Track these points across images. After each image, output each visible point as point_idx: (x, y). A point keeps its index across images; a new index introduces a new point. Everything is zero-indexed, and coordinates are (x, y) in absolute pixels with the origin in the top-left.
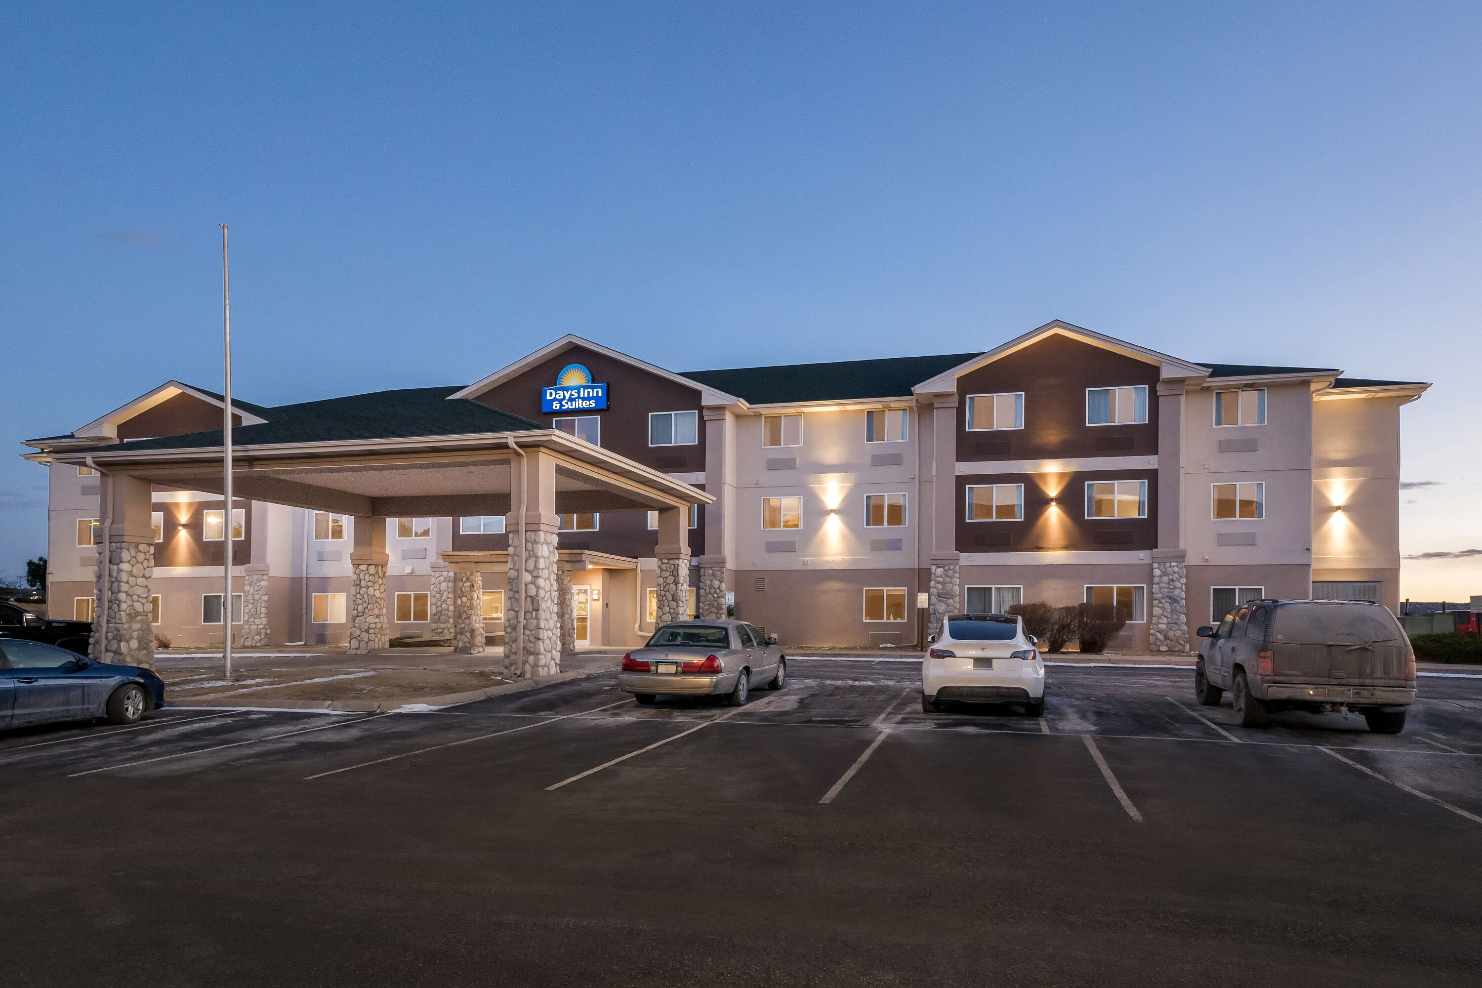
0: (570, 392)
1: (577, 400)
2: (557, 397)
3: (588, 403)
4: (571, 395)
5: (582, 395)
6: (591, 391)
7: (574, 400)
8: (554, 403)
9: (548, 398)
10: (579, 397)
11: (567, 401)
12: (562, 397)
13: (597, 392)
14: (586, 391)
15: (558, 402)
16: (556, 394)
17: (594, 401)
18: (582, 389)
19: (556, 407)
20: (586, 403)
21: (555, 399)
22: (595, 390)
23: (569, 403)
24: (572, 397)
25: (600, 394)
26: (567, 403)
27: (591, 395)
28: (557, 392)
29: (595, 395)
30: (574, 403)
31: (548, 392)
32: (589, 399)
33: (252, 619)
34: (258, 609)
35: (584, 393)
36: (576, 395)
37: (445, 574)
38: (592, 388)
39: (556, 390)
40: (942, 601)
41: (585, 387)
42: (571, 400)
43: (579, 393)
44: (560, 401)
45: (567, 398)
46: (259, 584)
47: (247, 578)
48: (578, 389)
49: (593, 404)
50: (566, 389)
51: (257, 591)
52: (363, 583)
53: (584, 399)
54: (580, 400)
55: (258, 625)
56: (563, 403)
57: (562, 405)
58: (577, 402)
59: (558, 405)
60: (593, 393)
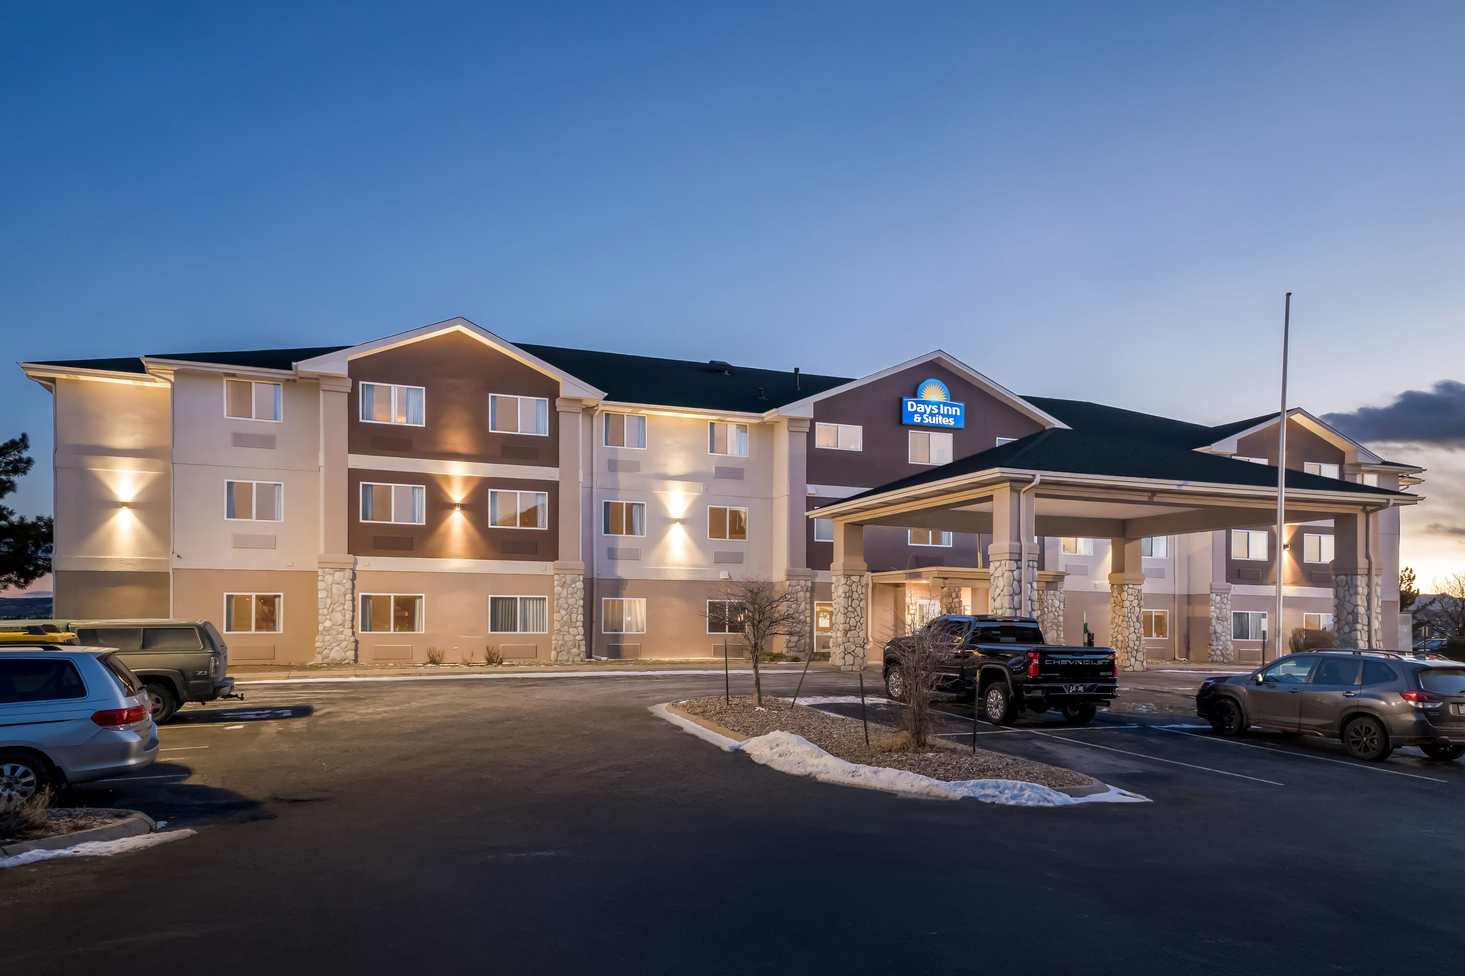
0: (930, 406)
1: (937, 415)
2: (918, 410)
3: (947, 421)
4: (932, 410)
5: (942, 412)
6: (950, 408)
7: (934, 415)
8: (916, 416)
9: (910, 409)
10: (939, 413)
11: (928, 416)
12: (923, 411)
13: (956, 410)
14: (946, 408)
15: (919, 415)
16: (917, 407)
17: (953, 419)
18: (942, 406)
19: (917, 420)
20: (946, 420)
21: (916, 412)
22: (954, 409)
23: (930, 418)
24: (933, 412)
25: (958, 413)
26: (928, 417)
27: (950, 413)
28: (918, 405)
29: (954, 413)
30: (934, 418)
31: (909, 403)
32: (948, 416)
33: (566, 628)
34: (574, 616)
35: (944, 410)
36: (937, 411)
37: (802, 583)
38: (952, 406)
39: (917, 402)
40: (1220, 623)
41: (945, 404)
42: (932, 415)
43: (939, 409)
44: (922, 414)
45: (928, 412)
46: (574, 586)
47: (556, 577)
48: (938, 404)
49: (951, 422)
50: (924, 402)
51: (572, 594)
52: (855, 595)
53: (944, 416)
54: (940, 416)
55: (575, 636)
56: (925, 416)
57: (923, 419)
58: (937, 418)
59: (920, 418)
60: (953, 411)
